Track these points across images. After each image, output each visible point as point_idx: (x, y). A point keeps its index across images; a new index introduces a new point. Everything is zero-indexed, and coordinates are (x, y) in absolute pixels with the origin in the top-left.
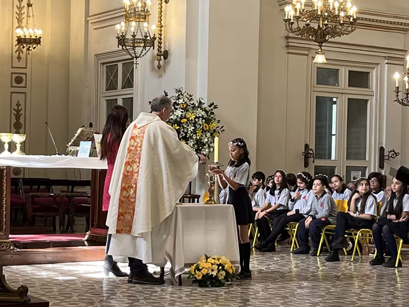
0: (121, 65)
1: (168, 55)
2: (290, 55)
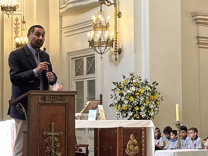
0: (86, 59)
1: (121, 51)
2: (200, 48)
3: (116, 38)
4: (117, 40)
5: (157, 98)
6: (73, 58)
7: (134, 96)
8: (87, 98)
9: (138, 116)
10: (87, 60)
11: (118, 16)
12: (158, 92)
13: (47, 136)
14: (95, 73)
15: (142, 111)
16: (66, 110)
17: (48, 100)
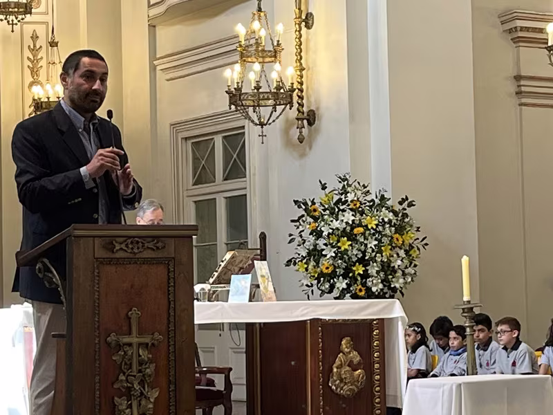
0: (220, 139)
1: (315, 118)
2: (523, 107)
3: (301, 84)
4: (304, 87)
5: (411, 242)
6: (186, 139)
7: (352, 237)
8: (227, 244)
9: (361, 290)
10: (223, 142)
11: (304, 23)
12: (414, 225)
13: (119, 346)
14: (245, 177)
15: (373, 276)
16: (169, 276)
17: (121, 249)
